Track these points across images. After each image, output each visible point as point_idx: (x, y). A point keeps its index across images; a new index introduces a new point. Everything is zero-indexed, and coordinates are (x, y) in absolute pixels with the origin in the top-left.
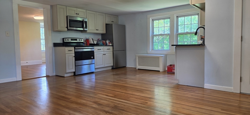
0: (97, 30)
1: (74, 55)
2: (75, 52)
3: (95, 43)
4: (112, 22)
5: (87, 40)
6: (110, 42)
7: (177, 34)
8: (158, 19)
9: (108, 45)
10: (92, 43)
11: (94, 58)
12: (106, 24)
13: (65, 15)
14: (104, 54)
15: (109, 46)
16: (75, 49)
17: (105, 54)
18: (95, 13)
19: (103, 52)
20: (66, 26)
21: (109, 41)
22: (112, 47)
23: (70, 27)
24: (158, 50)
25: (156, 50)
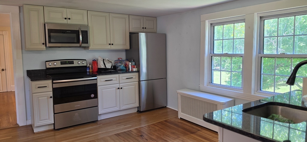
0: (110, 44)
1: (51, 94)
2: (53, 89)
3: (109, 66)
4: (143, 28)
5: (95, 62)
6: (135, 65)
7: (260, 55)
8: (223, 23)
9: (130, 70)
10: (103, 67)
11: (96, 97)
12: (130, 33)
13: (42, 22)
14: (119, 88)
15: (132, 72)
16: (53, 83)
17: (121, 88)
18: (107, 14)
19: (118, 85)
20: (44, 42)
21: (134, 63)
22: (137, 74)
23: (50, 42)
24: (220, 86)
25: (217, 85)
